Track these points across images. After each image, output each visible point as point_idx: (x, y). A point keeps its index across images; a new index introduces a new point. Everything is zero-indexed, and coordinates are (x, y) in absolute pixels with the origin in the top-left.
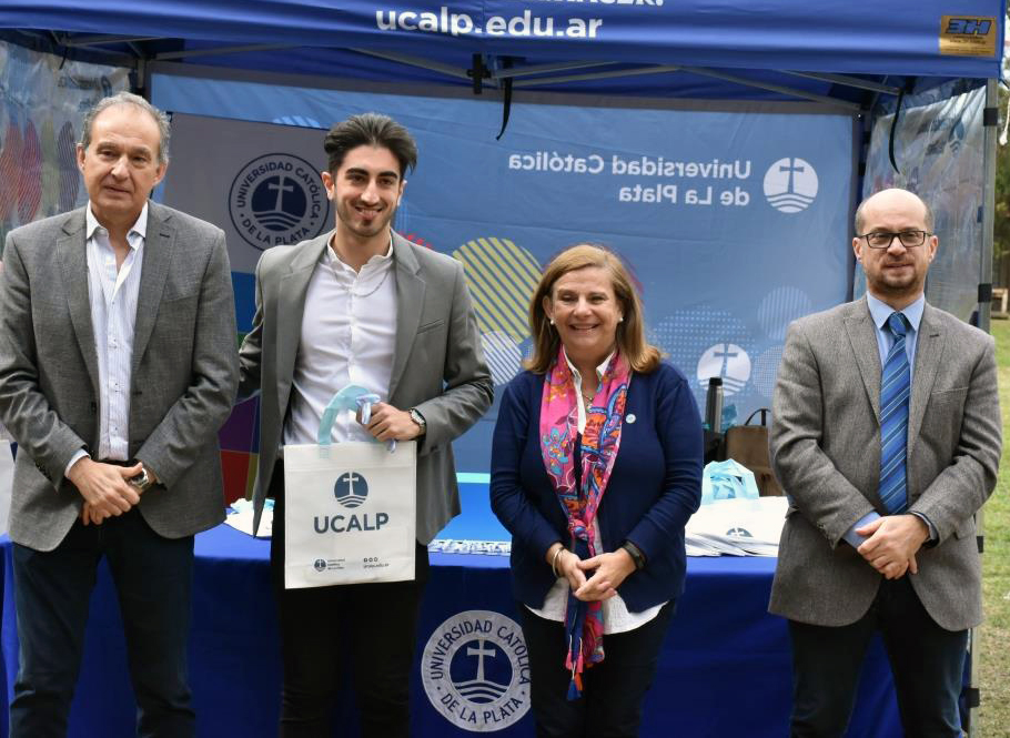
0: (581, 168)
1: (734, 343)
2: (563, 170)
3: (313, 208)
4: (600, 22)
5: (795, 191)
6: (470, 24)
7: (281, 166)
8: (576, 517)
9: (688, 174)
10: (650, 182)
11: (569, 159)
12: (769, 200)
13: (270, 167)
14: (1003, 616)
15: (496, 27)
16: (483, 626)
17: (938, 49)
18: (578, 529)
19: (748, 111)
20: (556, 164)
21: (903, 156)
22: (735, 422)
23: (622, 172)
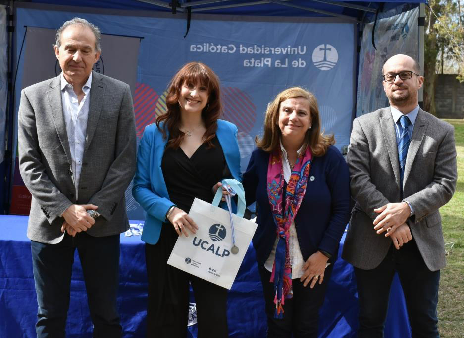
0: (225, 51)
2: (216, 52)
5: (327, 60)
8: (281, 226)
9: (276, 53)
10: (258, 57)
11: (219, 46)
12: (315, 64)
18: (281, 232)
19: (304, 22)
20: (213, 49)
21: (379, 42)
23: (244, 52)
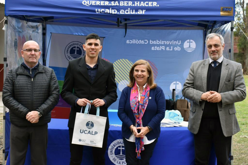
0: (143, 43)
1: (178, 81)
2: (139, 43)
3: (83, 53)
4: (145, 10)
5: (191, 47)
6: (116, 11)
7: (76, 44)
8: (138, 119)
9: (167, 44)
10: (158, 45)
11: (140, 41)
12: (185, 49)
13: (74, 44)
14: (240, 141)
15: (122, 12)
16: (121, 143)
17: (220, 14)
18: (138, 121)
19: (180, 29)
20: (137, 42)
22: (178, 99)
23: (152, 43)
